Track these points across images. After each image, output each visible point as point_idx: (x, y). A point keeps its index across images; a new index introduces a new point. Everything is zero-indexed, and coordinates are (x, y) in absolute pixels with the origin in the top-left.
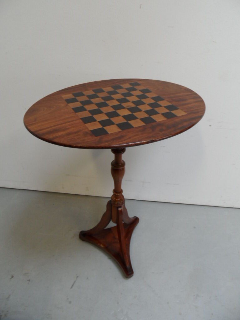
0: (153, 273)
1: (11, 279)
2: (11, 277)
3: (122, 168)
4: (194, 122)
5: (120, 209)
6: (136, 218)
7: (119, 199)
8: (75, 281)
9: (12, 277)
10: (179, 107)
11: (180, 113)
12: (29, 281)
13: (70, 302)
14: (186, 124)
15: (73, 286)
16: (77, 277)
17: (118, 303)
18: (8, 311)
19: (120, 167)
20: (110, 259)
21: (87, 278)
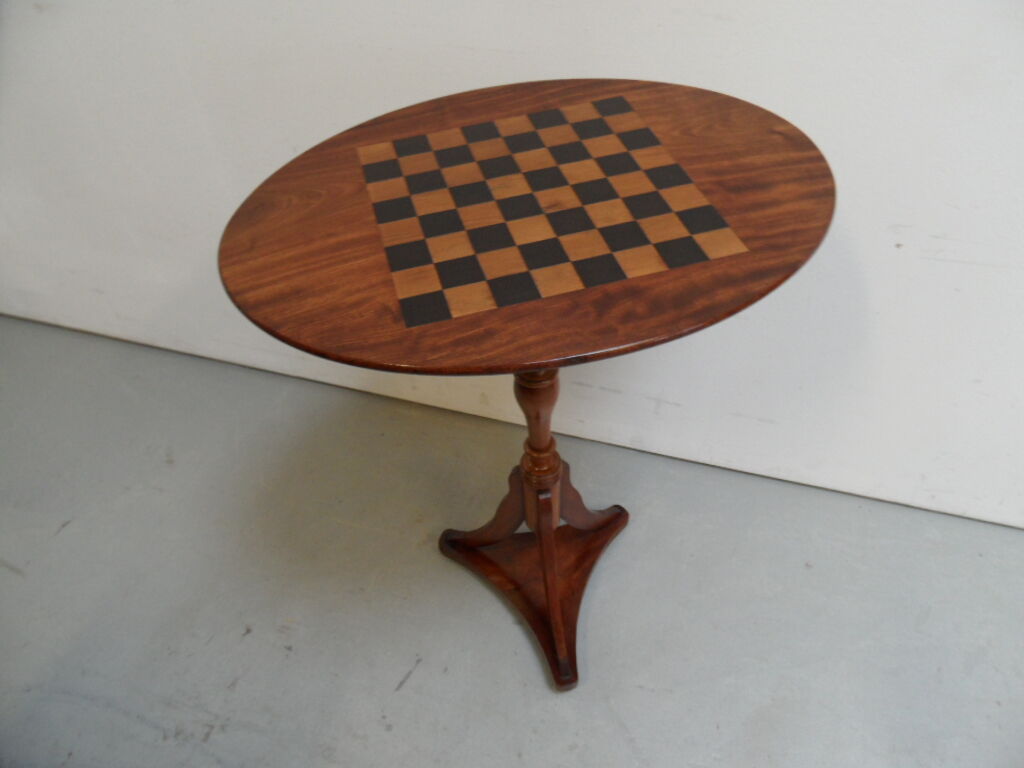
0: (641, 687)
1: (244, 635)
2: (243, 632)
3: (548, 382)
4: (757, 287)
5: (542, 497)
6: (619, 511)
7: (545, 468)
8: (410, 673)
9: (248, 631)
10: (727, 219)
11: (721, 245)
12: (289, 648)
13: (389, 728)
14: (725, 295)
15: (401, 684)
16: (419, 661)
17: (520, 755)
18: (228, 719)
19: (540, 381)
20: (520, 623)
21: (446, 670)
